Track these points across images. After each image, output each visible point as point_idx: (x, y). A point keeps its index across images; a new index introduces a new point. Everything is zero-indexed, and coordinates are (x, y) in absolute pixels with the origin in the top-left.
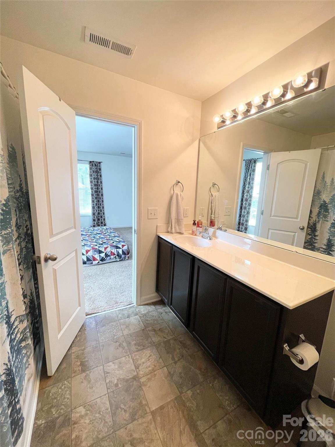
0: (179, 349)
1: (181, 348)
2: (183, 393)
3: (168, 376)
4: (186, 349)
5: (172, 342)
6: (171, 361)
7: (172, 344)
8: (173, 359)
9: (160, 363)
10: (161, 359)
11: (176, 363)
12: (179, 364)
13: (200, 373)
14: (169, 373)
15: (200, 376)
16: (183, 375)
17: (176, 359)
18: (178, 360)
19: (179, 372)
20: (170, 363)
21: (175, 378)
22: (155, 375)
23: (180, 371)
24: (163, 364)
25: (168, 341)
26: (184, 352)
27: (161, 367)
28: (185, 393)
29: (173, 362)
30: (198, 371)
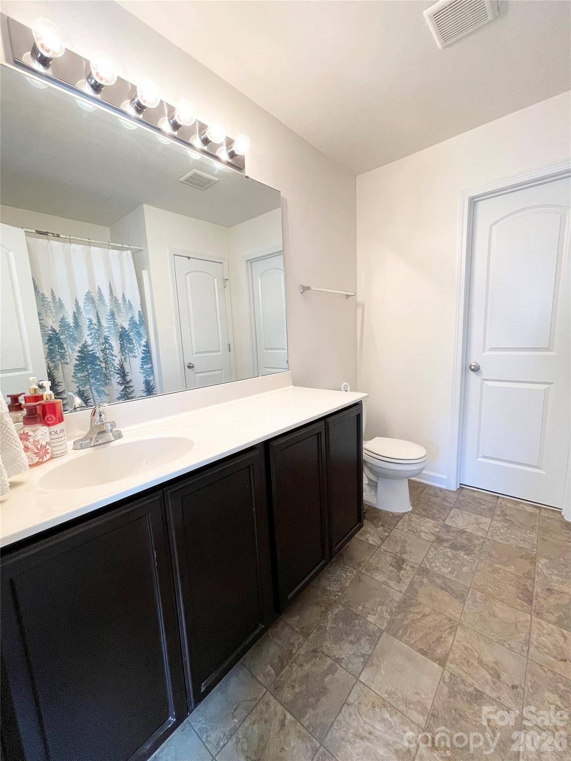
0: (301, 665)
1: (296, 662)
2: (379, 628)
3: (372, 664)
4: (294, 651)
5: (288, 694)
6: (340, 673)
7: (297, 690)
8: (332, 670)
9: (359, 697)
10: (351, 700)
11: (338, 658)
12: (337, 652)
13: (331, 612)
14: (365, 665)
15: (336, 611)
16: (352, 638)
17: (329, 661)
18: (328, 656)
19: (351, 646)
20: (344, 672)
21: (366, 648)
22: (389, 694)
23: (347, 646)
24: (357, 688)
25: (290, 707)
26: (302, 651)
27: (366, 688)
28: (378, 625)
29: (338, 666)
30: (330, 616)
